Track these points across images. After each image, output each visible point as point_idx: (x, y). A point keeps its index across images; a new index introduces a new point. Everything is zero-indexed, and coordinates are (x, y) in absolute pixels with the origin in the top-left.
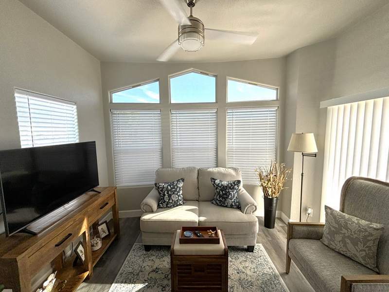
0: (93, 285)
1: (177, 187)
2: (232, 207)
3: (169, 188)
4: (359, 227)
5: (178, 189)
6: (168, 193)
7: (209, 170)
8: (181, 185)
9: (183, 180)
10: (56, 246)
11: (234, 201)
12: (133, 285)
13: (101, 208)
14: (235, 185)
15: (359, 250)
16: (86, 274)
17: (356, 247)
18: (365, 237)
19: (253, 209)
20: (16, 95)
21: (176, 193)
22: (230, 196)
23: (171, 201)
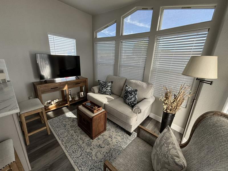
0: (67, 109)
1: (107, 85)
2: (129, 105)
3: (103, 84)
4: (167, 152)
5: (107, 86)
6: (102, 86)
7: (131, 80)
8: (110, 84)
9: (112, 82)
10: (51, 89)
11: (131, 102)
12: (74, 115)
13: (76, 84)
14: (133, 92)
15: (157, 169)
16: (67, 105)
17: (157, 165)
18: (165, 163)
19: (139, 111)
20: (49, 36)
21: (105, 87)
22: (128, 98)
23: (102, 91)
